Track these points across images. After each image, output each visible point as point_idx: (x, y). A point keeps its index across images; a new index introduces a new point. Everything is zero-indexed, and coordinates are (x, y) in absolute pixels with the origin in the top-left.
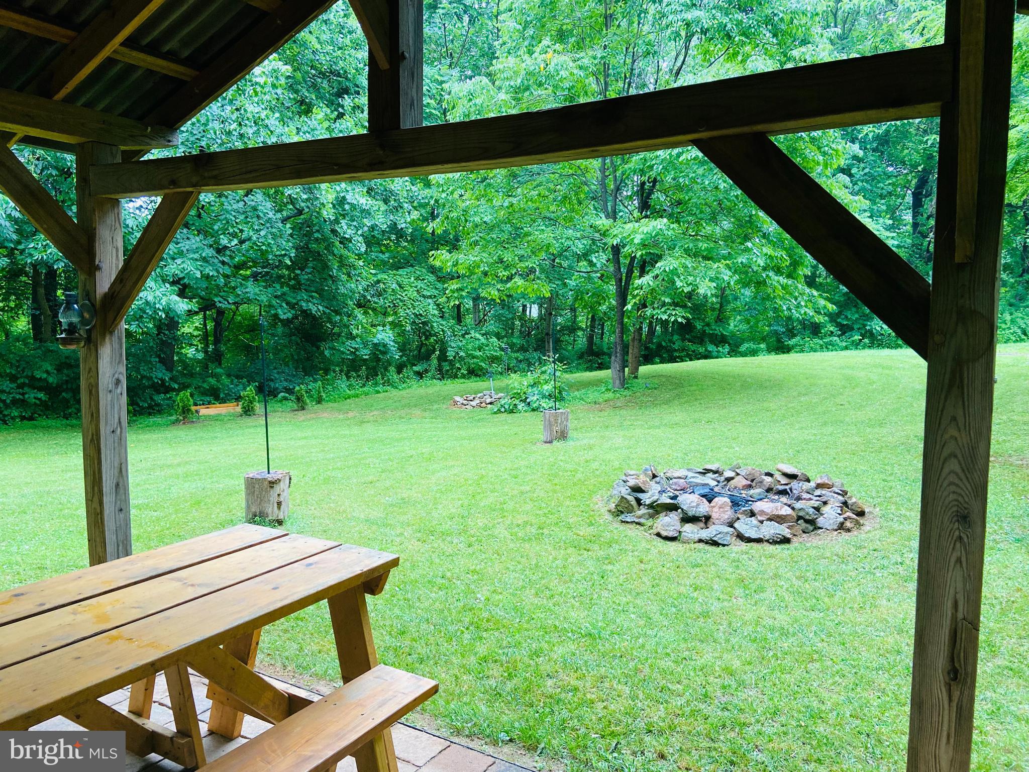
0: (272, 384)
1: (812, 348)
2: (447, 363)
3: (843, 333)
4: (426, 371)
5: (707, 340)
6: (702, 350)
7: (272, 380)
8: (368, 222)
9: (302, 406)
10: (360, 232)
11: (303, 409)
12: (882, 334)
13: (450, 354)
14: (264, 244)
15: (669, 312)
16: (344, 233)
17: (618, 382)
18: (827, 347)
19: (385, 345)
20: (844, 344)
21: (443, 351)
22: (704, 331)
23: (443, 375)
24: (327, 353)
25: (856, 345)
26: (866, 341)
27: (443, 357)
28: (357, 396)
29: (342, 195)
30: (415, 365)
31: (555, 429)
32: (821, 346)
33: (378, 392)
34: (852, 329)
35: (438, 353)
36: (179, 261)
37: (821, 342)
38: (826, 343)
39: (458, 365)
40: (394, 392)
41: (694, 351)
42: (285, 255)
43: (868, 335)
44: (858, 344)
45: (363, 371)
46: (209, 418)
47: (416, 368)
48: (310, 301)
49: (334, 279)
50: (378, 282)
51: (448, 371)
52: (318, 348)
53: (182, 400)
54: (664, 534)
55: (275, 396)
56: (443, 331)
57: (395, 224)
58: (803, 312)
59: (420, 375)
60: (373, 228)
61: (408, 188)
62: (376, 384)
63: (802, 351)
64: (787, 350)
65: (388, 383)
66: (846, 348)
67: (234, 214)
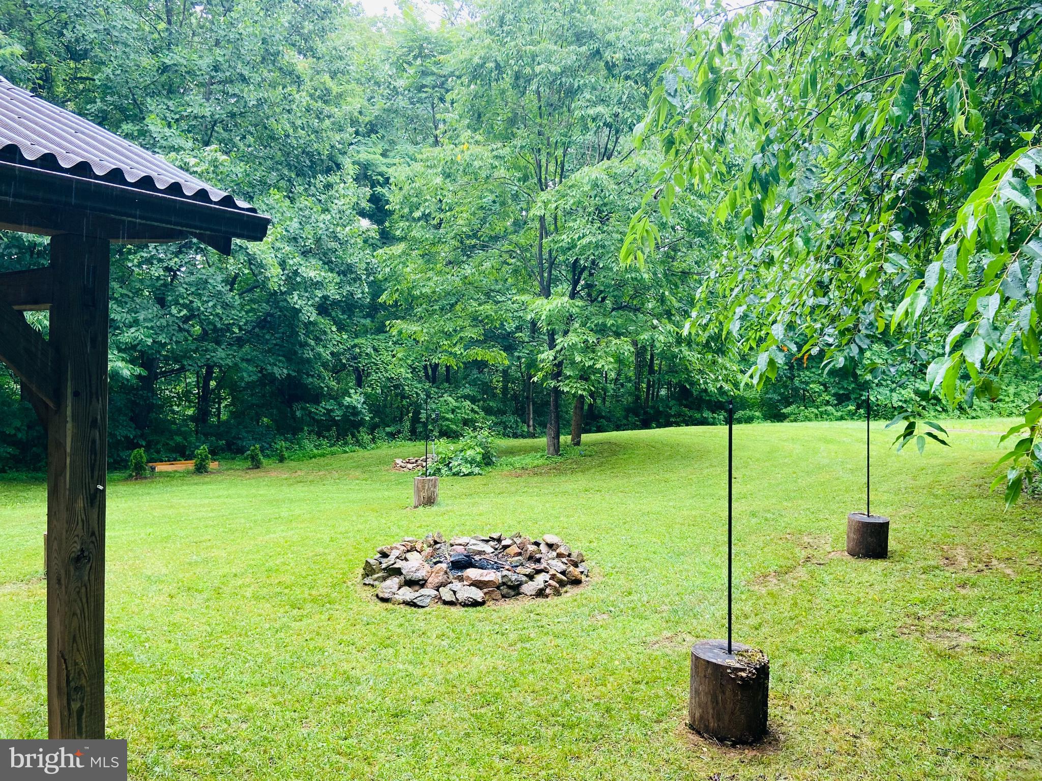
0: (240, 443)
1: (806, 417)
2: (421, 425)
3: (839, 403)
4: (399, 432)
5: (704, 406)
6: (698, 416)
7: (240, 439)
8: (319, 294)
9: (257, 465)
10: (310, 303)
11: (258, 467)
12: (878, 405)
13: (423, 416)
14: (212, 314)
15: (571, 384)
16: (295, 304)
17: (552, 448)
18: (820, 416)
19: (355, 408)
20: (839, 414)
21: (417, 413)
22: (701, 397)
23: (414, 435)
24: (298, 414)
25: (852, 415)
26: (862, 411)
27: (416, 420)
28: (323, 455)
29: (295, 268)
30: (389, 426)
31: (422, 494)
32: (816, 415)
33: (345, 452)
34: (849, 399)
35: (411, 415)
36: (133, 330)
37: (816, 411)
38: (821, 413)
39: (430, 427)
40: (361, 453)
41: (690, 417)
42: (234, 324)
43: (865, 405)
44: (854, 414)
45: (333, 432)
46: (163, 474)
47: (388, 429)
48: (276, 365)
49: (304, 345)
50: (355, 346)
51: (421, 432)
52: (291, 407)
53: (135, 457)
54: (381, 595)
55: (243, 454)
56: (417, 393)
57: (352, 294)
58: (719, 386)
59: (392, 436)
60: (325, 298)
61: (368, 261)
62: (346, 444)
63: (795, 421)
64: (779, 417)
65: (359, 443)
66: (842, 418)
67: (185, 286)
